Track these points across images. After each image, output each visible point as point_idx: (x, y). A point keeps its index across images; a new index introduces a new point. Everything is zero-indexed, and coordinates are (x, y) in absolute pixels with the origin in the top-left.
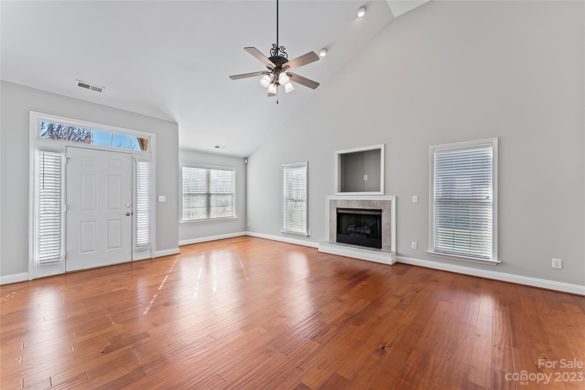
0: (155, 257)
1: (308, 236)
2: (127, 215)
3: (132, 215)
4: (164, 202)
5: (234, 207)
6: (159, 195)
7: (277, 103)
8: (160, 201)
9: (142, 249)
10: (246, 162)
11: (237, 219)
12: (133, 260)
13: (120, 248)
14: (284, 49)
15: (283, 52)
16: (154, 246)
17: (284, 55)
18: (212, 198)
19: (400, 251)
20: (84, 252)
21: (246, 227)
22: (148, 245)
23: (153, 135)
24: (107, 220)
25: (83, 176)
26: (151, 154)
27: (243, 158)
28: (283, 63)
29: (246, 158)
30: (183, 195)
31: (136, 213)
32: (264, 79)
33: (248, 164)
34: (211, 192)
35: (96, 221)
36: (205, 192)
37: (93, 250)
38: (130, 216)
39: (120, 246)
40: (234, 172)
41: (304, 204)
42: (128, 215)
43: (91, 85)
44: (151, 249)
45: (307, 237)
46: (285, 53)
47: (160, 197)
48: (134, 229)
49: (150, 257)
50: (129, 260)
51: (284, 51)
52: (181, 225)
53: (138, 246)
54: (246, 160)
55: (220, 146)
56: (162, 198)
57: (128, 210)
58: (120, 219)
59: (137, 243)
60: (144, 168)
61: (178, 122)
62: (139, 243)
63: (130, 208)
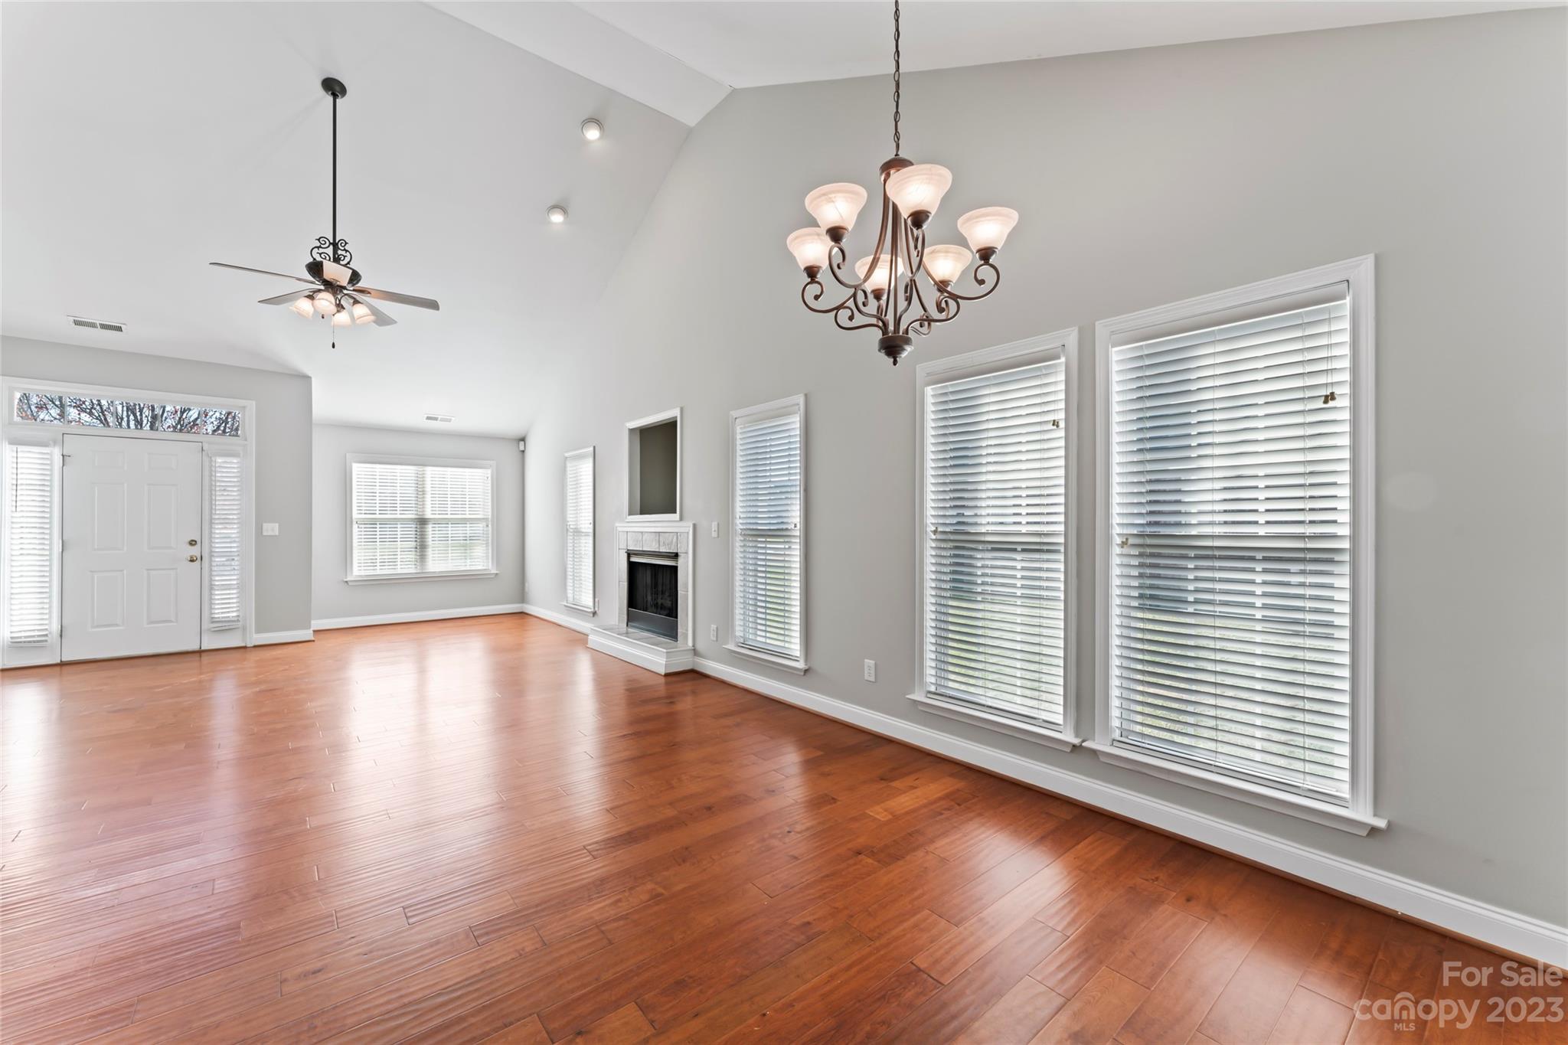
0: (252, 645)
1: (594, 613)
2: (190, 561)
3: (201, 559)
4: (276, 536)
5: (490, 548)
6: (266, 522)
7: (333, 347)
8: (265, 534)
9: (224, 627)
10: (522, 448)
11: (497, 574)
12: (202, 648)
13: (173, 624)
14: (346, 243)
15: (345, 250)
16: (252, 623)
17: (345, 255)
18: (429, 528)
19: (700, 647)
20: (98, 626)
21: (522, 596)
22: (238, 621)
23: (251, 405)
24: (148, 570)
25: (96, 488)
26: (246, 440)
27: (515, 440)
29: (523, 439)
30: (354, 523)
31: (211, 556)
32: (319, 299)
33: (526, 451)
34: (428, 515)
35: (122, 571)
36: (413, 517)
37: (117, 625)
38: (198, 563)
39: (173, 619)
40: (489, 471)
41: (591, 539)
42: (192, 561)
43: (98, 322)
44: (244, 629)
45: (594, 616)
46: (347, 251)
47: (265, 526)
48: (205, 589)
49: (243, 645)
50: (196, 647)
51: (346, 248)
52: (350, 584)
53: (213, 622)
54: (522, 443)
55: (440, 417)
56: (271, 529)
57: (194, 551)
58: (176, 569)
59: (213, 616)
60: (229, 469)
61: (309, 374)
62: (216, 616)
63: (198, 546)
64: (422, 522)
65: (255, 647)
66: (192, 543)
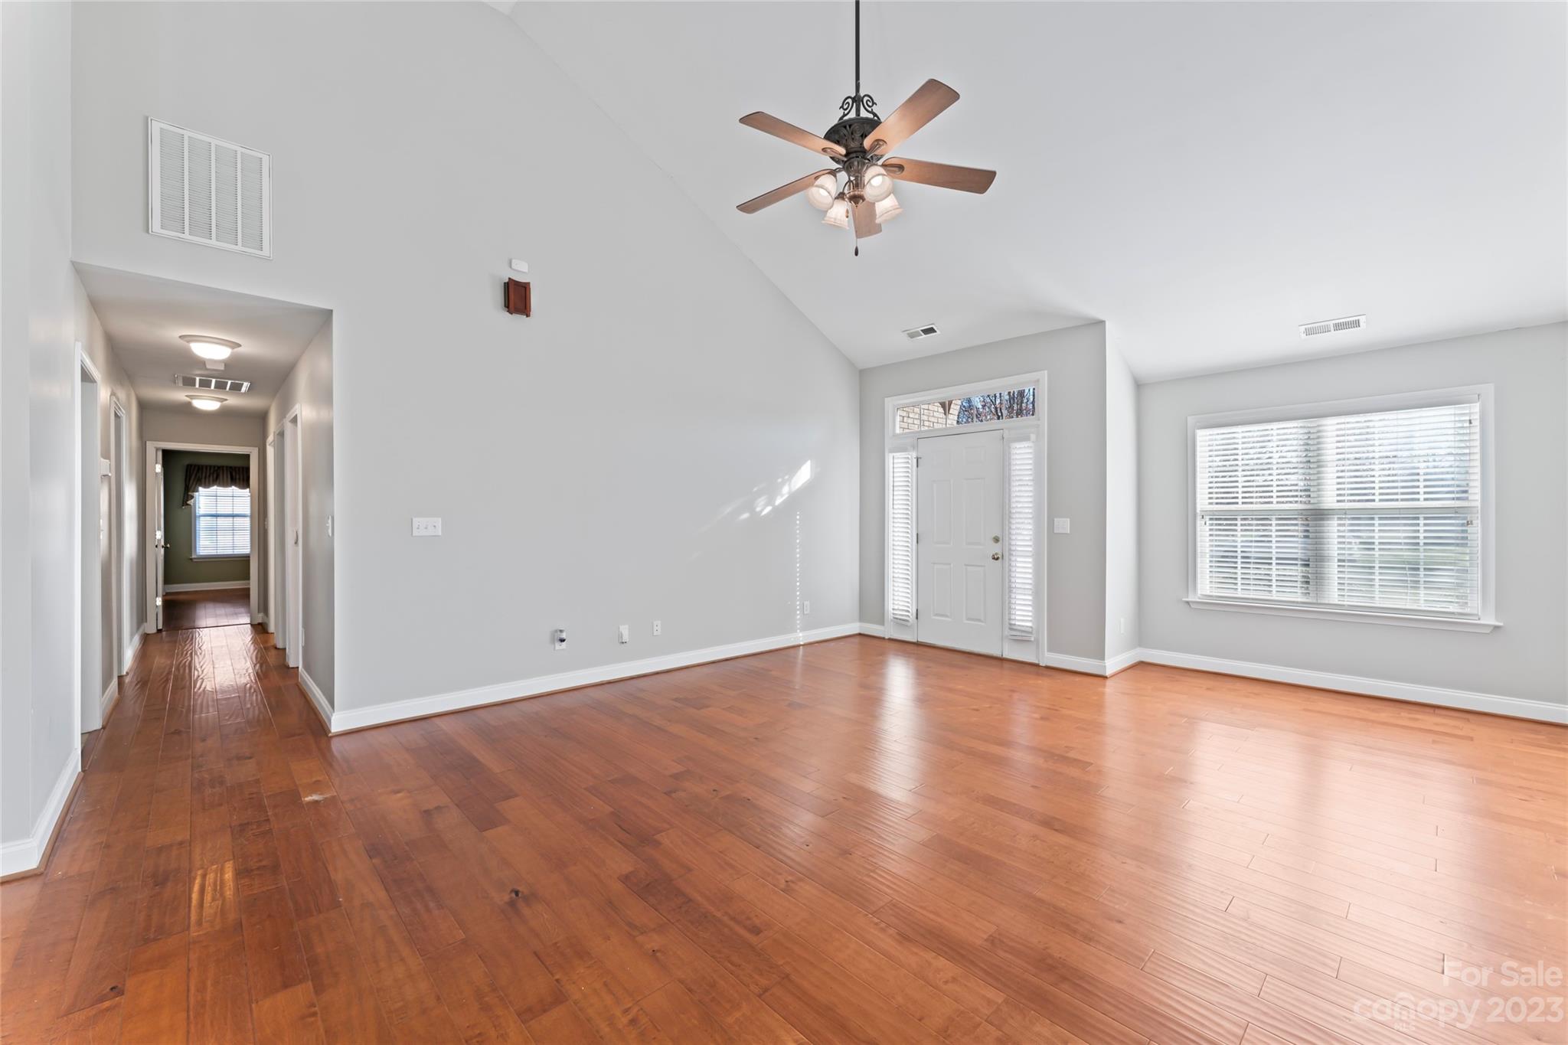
0: (1045, 664)
2: (994, 558)
3: (1003, 559)
4: (1067, 534)
6: (1057, 518)
7: (856, 254)
8: (1056, 530)
9: (1021, 638)
12: (1005, 658)
13: (983, 624)
16: (1044, 639)
22: (1032, 633)
23: (1042, 377)
24: (966, 565)
26: (1039, 419)
28: (864, 136)
30: (1199, 517)
31: (1010, 556)
35: (950, 565)
36: (1301, 507)
37: (947, 616)
38: (1000, 561)
39: (982, 619)
42: (996, 560)
44: (1038, 644)
47: (1056, 522)
49: (1037, 662)
50: (999, 653)
53: (1011, 629)
56: (1063, 525)
57: (996, 549)
58: (984, 566)
59: (1013, 622)
60: (1024, 457)
61: (1102, 318)
62: (1017, 623)
63: (999, 544)
64: (1316, 516)
65: (1047, 667)
66: (996, 540)
